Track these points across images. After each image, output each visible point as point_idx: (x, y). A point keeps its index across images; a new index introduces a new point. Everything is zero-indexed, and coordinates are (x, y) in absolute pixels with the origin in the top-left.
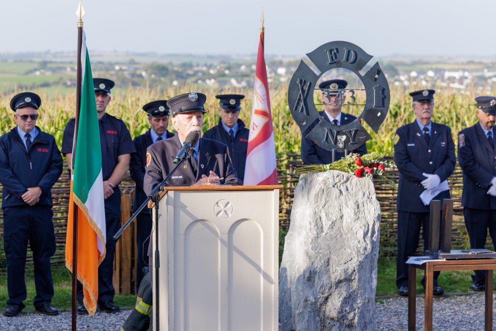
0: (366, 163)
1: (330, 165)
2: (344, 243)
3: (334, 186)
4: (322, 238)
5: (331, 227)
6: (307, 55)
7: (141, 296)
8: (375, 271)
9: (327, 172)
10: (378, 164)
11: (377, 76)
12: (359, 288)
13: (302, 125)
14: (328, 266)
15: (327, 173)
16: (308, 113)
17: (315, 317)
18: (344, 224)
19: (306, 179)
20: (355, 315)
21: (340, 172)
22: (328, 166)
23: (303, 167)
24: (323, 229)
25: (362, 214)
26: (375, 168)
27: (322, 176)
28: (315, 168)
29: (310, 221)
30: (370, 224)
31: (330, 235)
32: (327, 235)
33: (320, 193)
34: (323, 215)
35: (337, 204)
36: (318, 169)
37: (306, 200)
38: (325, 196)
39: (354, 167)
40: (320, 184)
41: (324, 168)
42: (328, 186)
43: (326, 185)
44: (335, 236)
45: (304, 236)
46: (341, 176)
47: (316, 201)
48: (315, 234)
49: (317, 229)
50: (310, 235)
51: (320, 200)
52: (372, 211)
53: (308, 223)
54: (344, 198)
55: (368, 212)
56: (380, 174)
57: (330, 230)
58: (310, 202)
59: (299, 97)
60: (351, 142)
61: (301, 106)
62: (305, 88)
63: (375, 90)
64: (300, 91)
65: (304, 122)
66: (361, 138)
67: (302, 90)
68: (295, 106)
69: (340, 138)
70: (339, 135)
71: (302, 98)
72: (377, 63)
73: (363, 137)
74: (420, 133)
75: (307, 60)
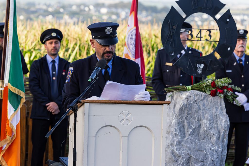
0: (219, 86)
1: (191, 86)
2: (201, 146)
3: (194, 103)
4: (184, 141)
5: (191, 133)
6: (177, 2)
9: (189, 91)
10: (227, 88)
11: (228, 20)
13: (171, 56)
14: (188, 163)
15: (189, 93)
18: (201, 131)
19: (172, 97)
21: (199, 92)
22: (190, 87)
23: (171, 87)
24: (185, 135)
25: (215, 124)
26: (226, 90)
27: (186, 94)
28: (180, 89)
29: (176, 128)
30: (221, 132)
31: (191, 140)
32: (188, 139)
33: (184, 108)
34: (186, 124)
35: (196, 116)
36: (182, 89)
37: (173, 113)
38: (187, 110)
39: (209, 88)
40: (183, 101)
41: (187, 89)
42: (190, 102)
43: (188, 101)
44: (194, 140)
45: (171, 139)
46: (200, 95)
47: (180, 114)
48: (179, 139)
49: (181, 134)
50: (175, 139)
51: (183, 113)
52: (223, 122)
53: (173, 130)
54: (202, 111)
55: (220, 123)
56: (229, 94)
57: (190, 136)
58: (175, 114)
59: (169, 34)
60: (207, 69)
61: (171, 41)
62: (175, 27)
63: (226, 31)
64: (171, 29)
65: (173, 53)
66: (215, 66)
67: (172, 28)
68: (166, 41)
69: (199, 66)
70: (199, 64)
71: (172, 35)
72: (229, 10)
73: (216, 66)
74: (236, 62)
75: (176, 6)
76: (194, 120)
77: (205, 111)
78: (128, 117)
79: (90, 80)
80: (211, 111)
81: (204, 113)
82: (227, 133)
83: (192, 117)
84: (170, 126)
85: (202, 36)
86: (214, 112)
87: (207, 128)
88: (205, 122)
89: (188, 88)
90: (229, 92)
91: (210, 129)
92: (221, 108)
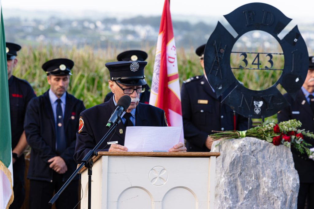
0: (284, 131)
1: (246, 131)
3: (250, 154)
4: (237, 207)
5: (247, 196)
6: (225, 16)
9: (244, 139)
10: (295, 133)
11: (296, 40)
13: (218, 90)
15: (244, 141)
16: (224, 78)
18: (261, 194)
19: (220, 146)
21: (257, 140)
22: (244, 133)
23: (218, 133)
24: (239, 198)
25: (280, 183)
26: (293, 137)
27: (238, 143)
28: (230, 135)
29: (225, 190)
30: (288, 194)
31: (246, 205)
32: (242, 205)
33: (236, 161)
34: (239, 183)
35: (254, 173)
36: (233, 135)
37: (221, 168)
38: (241, 164)
39: (271, 134)
40: (235, 151)
41: (240, 135)
42: (244, 153)
43: (242, 153)
44: (251, 206)
45: (219, 205)
46: (258, 144)
47: (231, 169)
48: (230, 204)
49: (233, 198)
50: (224, 205)
51: (235, 168)
52: (290, 181)
53: (222, 192)
54: (261, 166)
55: (286, 182)
56: (298, 142)
57: (245, 200)
58: (225, 169)
59: (215, 60)
60: (268, 108)
61: (218, 69)
62: (222, 51)
63: (293, 55)
64: (217, 53)
65: (220, 86)
66: (278, 104)
67: (219, 52)
68: (211, 69)
69: (257, 104)
70: (256, 101)
71: (218, 61)
72: (296, 27)
73: (280, 104)
74: (306, 99)
75: (225, 23)
76: (251, 178)
77: (266, 166)
78: (161, 175)
79: (108, 125)
80: (273, 166)
81: (264, 168)
82: (296, 195)
83: (248, 175)
84: (217, 187)
85: (260, 63)
86: (277, 166)
87: (268, 189)
88: (266, 181)
89: (242, 134)
90: (298, 139)
91: (272, 191)
92: (287, 161)
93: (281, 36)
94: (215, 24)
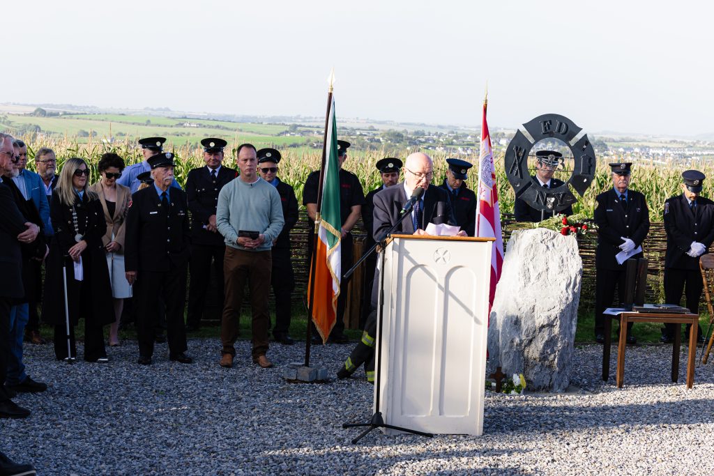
0: (571, 223)
3: (542, 242)
4: (529, 287)
5: (537, 278)
6: (524, 125)
7: (367, 331)
8: (575, 319)
9: (537, 229)
10: (581, 225)
11: (585, 147)
12: (560, 333)
13: (516, 187)
14: (533, 312)
16: (522, 177)
17: (519, 357)
18: (549, 276)
19: (517, 235)
20: (555, 357)
21: (548, 230)
24: (530, 279)
25: (566, 268)
26: (579, 228)
27: (532, 232)
29: (520, 272)
30: (572, 277)
31: (537, 285)
32: (533, 285)
33: (529, 248)
34: (531, 267)
35: (544, 258)
36: (528, 226)
38: (533, 250)
39: (560, 226)
40: (529, 240)
43: (535, 241)
46: (548, 234)
47: (525, 254)
49: (525, 279)
51: (528, 254)
52: (575, 265)
54: (550, 253)
56: (583, 233)
57: (536, 281)
59: (514, 162)
60: (559, 204)
61: (516, 170)
62: (521, 155)
63: (582, 159)
64: (516, 156)
65: (518, 184)
66: (568, 200)
67: (518, 156)
68: (511, 169)
69: (550, 200)
70: (549, 197)
71: (517, 163)
72: (586, 135)
73: (570, 200)
74: (618, 199)
75: (523, 129)
76: (541, 262)
77: (554, 253)
80: (561, 252)
82: (579, 278)
83: (539, 259)
86: (564, 253)
92: (573, 249)
93: (572, 142)
94: (514, 132)
